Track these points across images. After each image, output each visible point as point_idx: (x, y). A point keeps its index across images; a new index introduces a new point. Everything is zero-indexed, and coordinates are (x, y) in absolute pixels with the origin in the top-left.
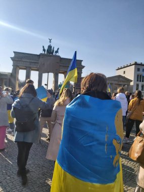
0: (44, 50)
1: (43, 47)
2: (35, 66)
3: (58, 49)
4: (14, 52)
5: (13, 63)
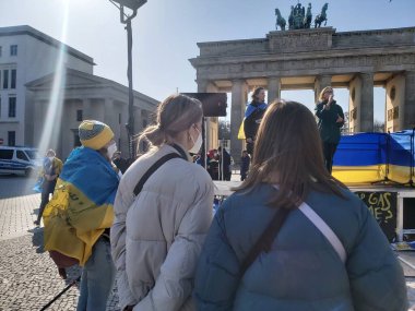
0: (281, 22)
1: (277, 12)
2: (255, 74)
3: (325, 8)
4: (199, 45)
5: (197, 74)
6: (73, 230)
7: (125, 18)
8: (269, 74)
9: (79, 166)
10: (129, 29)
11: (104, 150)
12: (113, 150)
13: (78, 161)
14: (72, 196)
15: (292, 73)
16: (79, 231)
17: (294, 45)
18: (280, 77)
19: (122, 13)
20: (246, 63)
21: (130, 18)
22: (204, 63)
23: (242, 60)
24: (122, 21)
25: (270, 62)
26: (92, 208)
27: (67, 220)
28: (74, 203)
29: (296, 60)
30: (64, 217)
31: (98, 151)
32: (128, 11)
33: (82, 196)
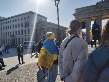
6: (46, 61)
7: (56, 4)
8: (98, 15)
9: (47, 44)
10: (57, 7)
11: (53, 40)
12: (55, 39)
13: (46, 43)
14: (46, 52)
15: (106, 14)
16: (48, 61)
17: (106, 5)
18: (102, 16)
19: (55, 3)
20: (90, 13)
21: (58, 4)
22: (77, 14)
23: (88, 12)
24: (56, 5)
25: (98, 11)
26: (51, 55)
27: (45, 58)
28: (46, 54)
29: (107, 10)
30: (44, 57)
31: (51, 40)
32: (57, 2)
33: (48, 52)
